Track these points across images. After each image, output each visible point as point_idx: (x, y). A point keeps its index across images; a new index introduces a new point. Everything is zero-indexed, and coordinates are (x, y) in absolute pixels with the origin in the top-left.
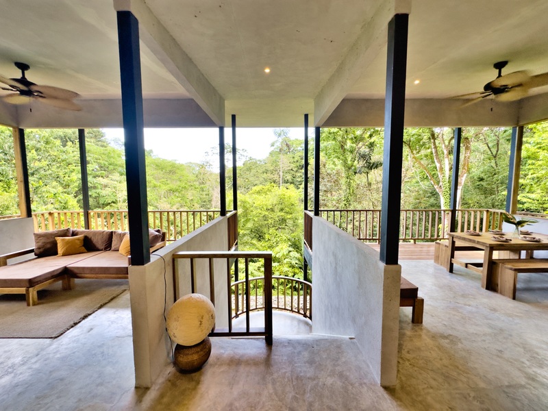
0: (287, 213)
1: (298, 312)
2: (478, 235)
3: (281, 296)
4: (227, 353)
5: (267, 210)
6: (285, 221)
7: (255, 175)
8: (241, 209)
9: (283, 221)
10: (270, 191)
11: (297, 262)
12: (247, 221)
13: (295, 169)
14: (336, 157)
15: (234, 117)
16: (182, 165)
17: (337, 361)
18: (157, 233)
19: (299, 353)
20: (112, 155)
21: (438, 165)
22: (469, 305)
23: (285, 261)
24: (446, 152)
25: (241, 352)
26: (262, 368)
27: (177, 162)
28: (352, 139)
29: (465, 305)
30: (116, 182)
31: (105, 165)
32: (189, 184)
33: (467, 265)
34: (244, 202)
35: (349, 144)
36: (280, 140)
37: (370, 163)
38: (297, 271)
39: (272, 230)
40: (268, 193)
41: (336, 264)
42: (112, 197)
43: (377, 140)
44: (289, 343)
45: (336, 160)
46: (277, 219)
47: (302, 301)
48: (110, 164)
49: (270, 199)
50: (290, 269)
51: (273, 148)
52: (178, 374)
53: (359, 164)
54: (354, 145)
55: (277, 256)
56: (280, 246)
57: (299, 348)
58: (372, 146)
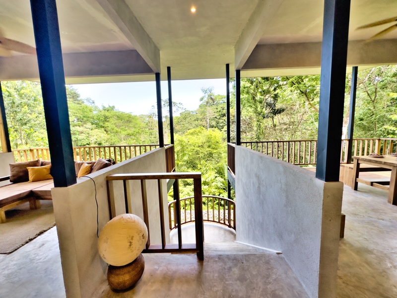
0: (213, 148)
1: (224, 224)
2: (382, 157)
3: (211, 210)
4: (161, 269)
5: (199, 146)
6: (212, 154)
7: (189, 122)
8: (179, 147)
9: (211, 155)
10: (201, 133)
11: (222, 185)
12: (184, 155)
13: (218, 117)
14: (249, 106)
15: (169, 69)
16: (136, 116)
17: (268, 278)
18: (107, 162)
19: (230, 269)
20: (85, 110)
22: (383, 220)
23: (213, 184)
25: (173, 268)
26: (194, 286)
27: (133, 114)
28: (261, 92)
29: (379, 219)
30: (88, 130)
31: (80, 117)
32: (141, 130)
33: (372, 184)
34: (181, 141)
35: (259, 97)
36: (207, 95)
37: (275, 110)
38: (222, 191)
39: (203, 162)
40: (199, 134)
41: (259, 184)
42: (87, 140)
43: (280, 92)
44: (219, 258)
45: (249, 108)
46: (206, 153)
47: (227, 215)
48: (84, 117)
49: (200, 139)
50: (217, 190)
51: (201, 102)
52: (111, 293)
53: (266, 111)
54: (262, 97)
55: (207, 181)
56: (209, 172)
57: (230, 264)
58: (276, 97)
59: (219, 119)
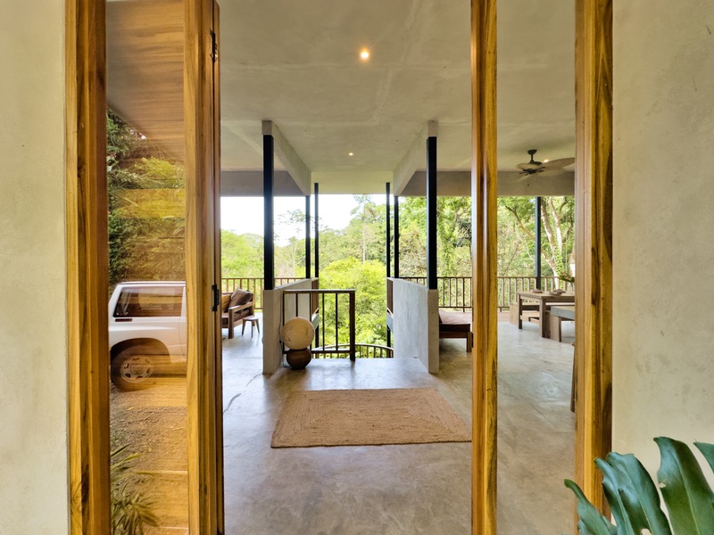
0: (371, 293)
6: (370, 303)
7: (331, 249)
9: (368, 303)
10: (351, 267)
13: (382, 242)
15: (316, 185)
21: (549, 235)
24: (557, 220)
28: (451, 205)
33: (529, 319)
35: (447, 211)
36: (362, 205)
40: (348, 269)
46: (359, 301)
51: (354, 216)
53: (459, 235)
54: (453, 212)
56: (364, 332)
59: (384, 245)
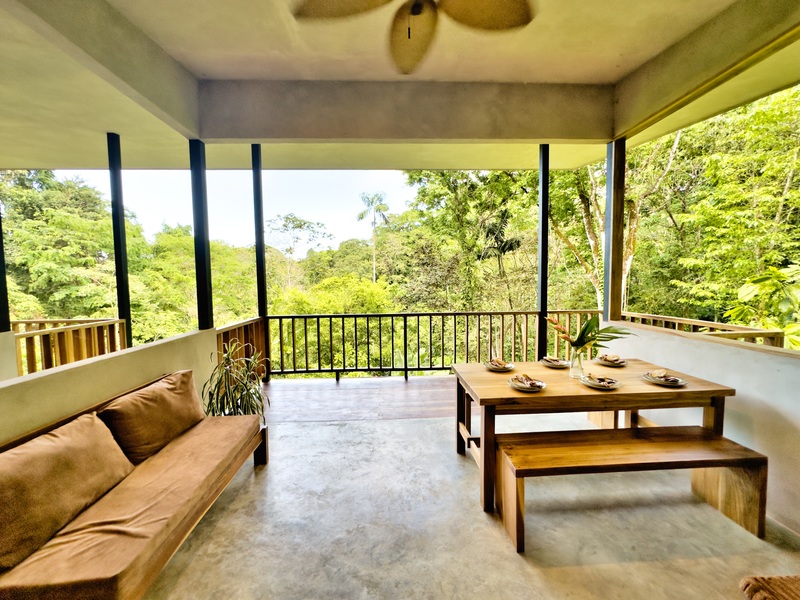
20: (107, 232)
21: (592, 243)
24: (601, 223)
33: (469, 442)
37: (502, 242)
45: (446, 237)
58: (505, 216)
59: (412, 257)
